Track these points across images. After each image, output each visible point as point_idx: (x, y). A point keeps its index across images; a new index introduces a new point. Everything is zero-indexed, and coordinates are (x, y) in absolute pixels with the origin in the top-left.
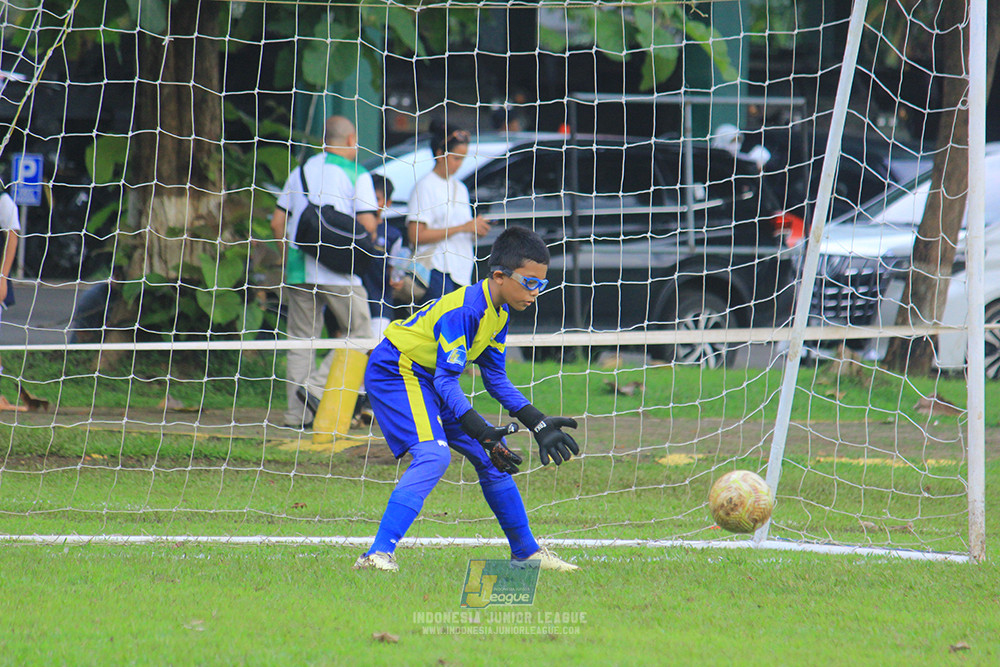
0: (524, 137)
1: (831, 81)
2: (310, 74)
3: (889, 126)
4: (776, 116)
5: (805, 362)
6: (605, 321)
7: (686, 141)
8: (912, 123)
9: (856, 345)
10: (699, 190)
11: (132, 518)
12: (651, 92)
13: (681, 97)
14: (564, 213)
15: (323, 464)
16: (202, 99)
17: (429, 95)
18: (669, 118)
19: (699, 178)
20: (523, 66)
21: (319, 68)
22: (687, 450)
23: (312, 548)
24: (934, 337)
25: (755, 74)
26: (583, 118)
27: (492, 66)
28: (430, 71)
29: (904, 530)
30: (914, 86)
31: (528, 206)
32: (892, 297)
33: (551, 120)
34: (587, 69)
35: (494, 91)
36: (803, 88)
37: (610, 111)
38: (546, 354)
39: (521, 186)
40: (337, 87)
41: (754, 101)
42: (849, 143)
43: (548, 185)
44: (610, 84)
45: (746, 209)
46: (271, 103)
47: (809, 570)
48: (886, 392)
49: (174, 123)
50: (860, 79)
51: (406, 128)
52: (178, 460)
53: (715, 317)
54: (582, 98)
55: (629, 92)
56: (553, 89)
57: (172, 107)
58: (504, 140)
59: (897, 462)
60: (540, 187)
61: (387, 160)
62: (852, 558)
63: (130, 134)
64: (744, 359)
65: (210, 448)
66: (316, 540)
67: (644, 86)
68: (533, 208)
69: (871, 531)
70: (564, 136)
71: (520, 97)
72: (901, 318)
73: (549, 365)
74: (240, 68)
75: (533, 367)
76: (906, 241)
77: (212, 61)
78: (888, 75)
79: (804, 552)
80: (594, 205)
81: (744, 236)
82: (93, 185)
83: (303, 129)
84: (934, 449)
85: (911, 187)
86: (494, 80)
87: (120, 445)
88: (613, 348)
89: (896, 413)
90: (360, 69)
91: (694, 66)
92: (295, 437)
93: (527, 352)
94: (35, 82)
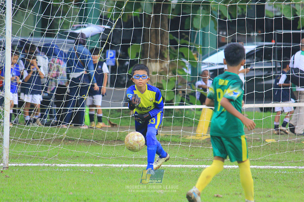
0: (261, 43)
2: (195, 26)
11: (142, 159)
12: (300, 29)
14: (273, 67)
15: (199, 143)
16: (163, 33)
17: (232, 31)
20: (260, 22)
21: (198, 23)
23: (196, 169)
26: (279, 38)
27: (251, 22)
28: (232, 24)
31: (262, 65)
33: (269, 38)
35: (251, 30)
37: (287, 35)
38: (267, 110)
39: (259, 58)
40: (204, 29)
43: (268, 58)
44: (287, 27)
46: (184, 34)
49: (154, 40)
51: (225, 41)
54: (279, 32)
55: (294, 29)
56: (269, 29)
57: (154, 35)
58: (254, 45)
60: (265, 59)
61: (219, 51)
63: (141, 44)
65: (165, 138)
66: (197, 166)
67: (298, 28)
70: (273, 43)
71: (260, 32)
73: (268, 113)
74: (174, 23)
75: (263, 113)
77: (166, 22)
82: (130, 59)
83: (193, 42)
86: (251, 26)
90: (211, 24)
92: (190, 135)
93: (261, 109)
94: (113, 28)
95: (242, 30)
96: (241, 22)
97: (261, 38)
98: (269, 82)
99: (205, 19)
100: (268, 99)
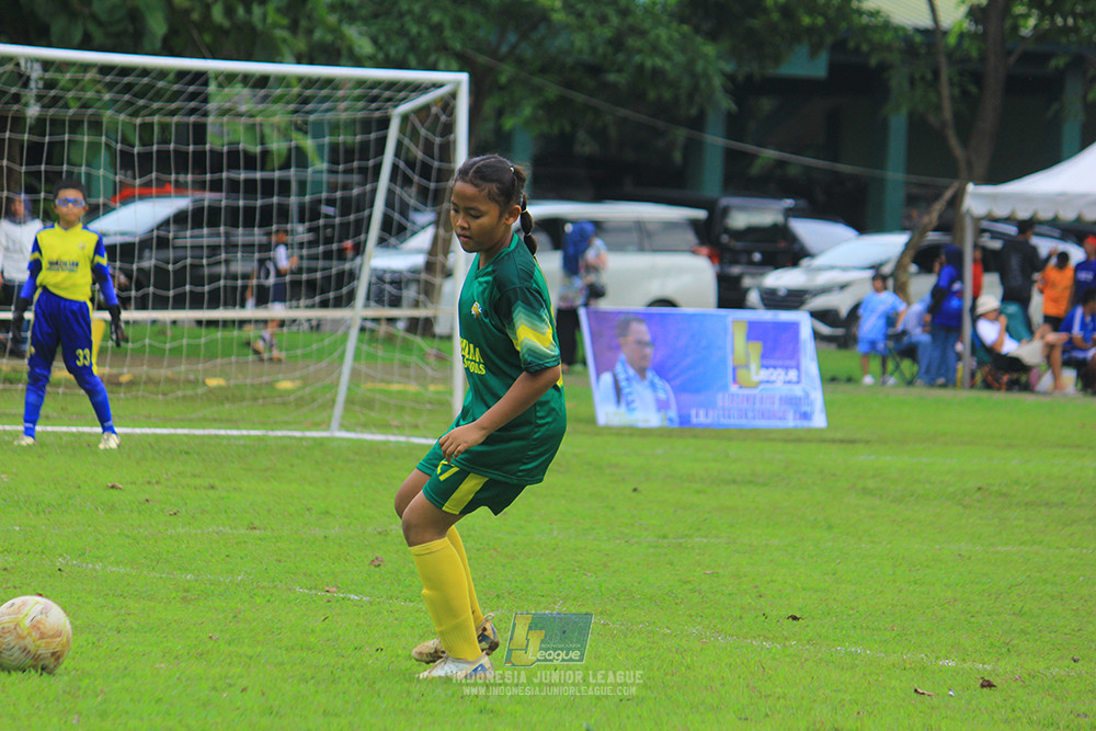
0: (199, 195)
1: (378, 168)
2: (74, 158)
3: (410, 195)
4: (346, 187)
5: (362, 329)
7: (293, 200)
8: (423, 194)
9: (391, 321)
10: (300, 228)
12: (273, 170)
13: (292, 173)
14: (223, 242)
16: (11, 171)
17: (145, 171)
18: (285, 187)
19: (302, 220)
20: (199, 156)
21: (80, 154)
22: (293, 379)
23: (72, 434)
24: (435, 318)
25: (334, 161)
26: (234, 186)
27: (181, 156)
28: (145, 158)
29: (416, 426)
30: (426, 171)
31: (202, 237)
32: (410, 293)
33: (216, 186)
34: (235, 158)
35: (182, 169)
36: (363, 171)
37: (250, 184)
38: (212, 323)
39: (198, 224)
40: (90, 165)
41: (333, 178)
42: (389, 203)
43: (214, 223)
44: (250, 165)
45: (329, 241)
47: (360, 449)
48: (407, 347)
50: (395, 168)
53: (309, 302)
54: (233, 175)
55: (263, 169)
56: (217, 168)
58: (187, 196)
59: (412, 388)
60: (209, 226)
62: (386, 443)
64: (326, 328)
66: (74, 429)
67: (269, 166)
68: (205, 236)
69: (397, 427)
71: (198, 173)
72: (416, 304)
73: (212, 329)
75: (203, 331)
76: (419, 260)
77: (17, 151)
78: (411, 164)
79: (359, 440)
80: (240, 235)
81: (328, 255)
84: (434, 381)
85: (423, 228)
86: (182, 163)
89: (413, 359)
90: (104, 156)
91: (298, 158)
93: (199, 323)
95: (164, 168)
96: (163, 156)
97: (200, 186)
98: (216, 270)
99: (94, 147)
100: (214, 304)
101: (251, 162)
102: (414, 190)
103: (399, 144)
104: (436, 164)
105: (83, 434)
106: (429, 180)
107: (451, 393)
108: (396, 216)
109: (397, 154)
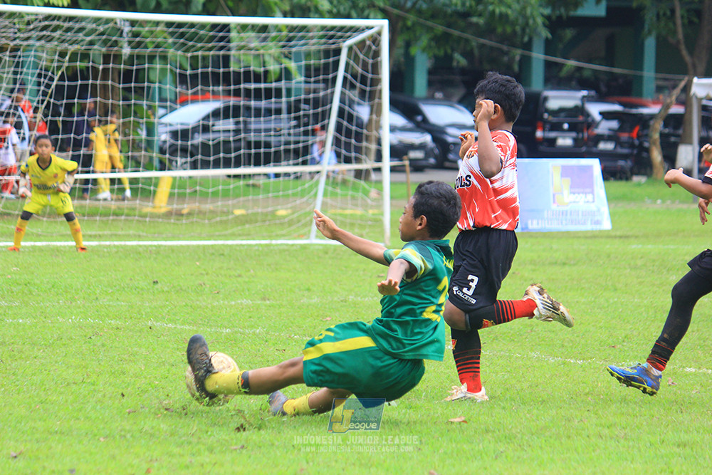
0: (227, 99)
1: (334, 79)
2: (152, 78)
3: (354, 95)
4: (315, 91)
6: (257, 164)
7: (284, 100)
8: (363, 94)
11: (91, 236)
12: (271, 82)
13: (283, 84)
15: (159, 216)
16: (113, 88)
17: (194, 85)
18: (278, 93)
19: (289, 113)
20: (227, 75)
21: (155, 76)
22: (286, 209)
23: (154, 246)
25: (308, 76)
26: (248, 92)
27: (216, 75)
28: (194, 77)
30: (364, 80)
33: (237, 93)
34: (248, 76)
35: (216, 83)
36: (325, 81)
37: (258, 91)
38: (236, 176)
39: (226, 116)
40: (161, 82)
41: (308, 86)
42: (342, 101)
43: (236, 115)
44: (257, 80)
45: (306, 124)
48: (355, 188)
49: (104, 96)
50: (345, 79)
52: (106, 215)
53: (296, 161)
54: (247, 86)
55: (265, 82)
56: (237, 82)
58: (219, 100)
59: (359, 212)
64: (306, 177)
65: (118, 211)
66: (155, 243)
67: (269, 80)
73: (237, 180)
74: (127, 76)
75: (231, 180)
77: (117, 75)
78: (354, 76)
79: (327, 245)
80: (253, 123)
81: (306, 133)
84: (372, 207)
86: (216, 79)
87: (87, 210)
88: (259, 175)
89: (360, 195)
90: (169, 77)
91: (286, 74)
92: (148, 206)
93: (229, 176)
94: (55, 83)
95: (205, 83)
96: (205, 75)
97: (228, 93)
99: (163, 71)
100: (238, 165)
101: (258, 78)
102: (357, 92)
103: (347, 64)
104: (370, 76)
105: (162, 246)
106: (366, 86)
107: (382, 214)
108: (347, 108)
109: (346, 71)
